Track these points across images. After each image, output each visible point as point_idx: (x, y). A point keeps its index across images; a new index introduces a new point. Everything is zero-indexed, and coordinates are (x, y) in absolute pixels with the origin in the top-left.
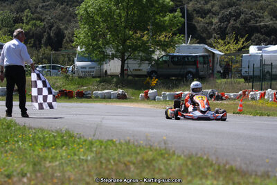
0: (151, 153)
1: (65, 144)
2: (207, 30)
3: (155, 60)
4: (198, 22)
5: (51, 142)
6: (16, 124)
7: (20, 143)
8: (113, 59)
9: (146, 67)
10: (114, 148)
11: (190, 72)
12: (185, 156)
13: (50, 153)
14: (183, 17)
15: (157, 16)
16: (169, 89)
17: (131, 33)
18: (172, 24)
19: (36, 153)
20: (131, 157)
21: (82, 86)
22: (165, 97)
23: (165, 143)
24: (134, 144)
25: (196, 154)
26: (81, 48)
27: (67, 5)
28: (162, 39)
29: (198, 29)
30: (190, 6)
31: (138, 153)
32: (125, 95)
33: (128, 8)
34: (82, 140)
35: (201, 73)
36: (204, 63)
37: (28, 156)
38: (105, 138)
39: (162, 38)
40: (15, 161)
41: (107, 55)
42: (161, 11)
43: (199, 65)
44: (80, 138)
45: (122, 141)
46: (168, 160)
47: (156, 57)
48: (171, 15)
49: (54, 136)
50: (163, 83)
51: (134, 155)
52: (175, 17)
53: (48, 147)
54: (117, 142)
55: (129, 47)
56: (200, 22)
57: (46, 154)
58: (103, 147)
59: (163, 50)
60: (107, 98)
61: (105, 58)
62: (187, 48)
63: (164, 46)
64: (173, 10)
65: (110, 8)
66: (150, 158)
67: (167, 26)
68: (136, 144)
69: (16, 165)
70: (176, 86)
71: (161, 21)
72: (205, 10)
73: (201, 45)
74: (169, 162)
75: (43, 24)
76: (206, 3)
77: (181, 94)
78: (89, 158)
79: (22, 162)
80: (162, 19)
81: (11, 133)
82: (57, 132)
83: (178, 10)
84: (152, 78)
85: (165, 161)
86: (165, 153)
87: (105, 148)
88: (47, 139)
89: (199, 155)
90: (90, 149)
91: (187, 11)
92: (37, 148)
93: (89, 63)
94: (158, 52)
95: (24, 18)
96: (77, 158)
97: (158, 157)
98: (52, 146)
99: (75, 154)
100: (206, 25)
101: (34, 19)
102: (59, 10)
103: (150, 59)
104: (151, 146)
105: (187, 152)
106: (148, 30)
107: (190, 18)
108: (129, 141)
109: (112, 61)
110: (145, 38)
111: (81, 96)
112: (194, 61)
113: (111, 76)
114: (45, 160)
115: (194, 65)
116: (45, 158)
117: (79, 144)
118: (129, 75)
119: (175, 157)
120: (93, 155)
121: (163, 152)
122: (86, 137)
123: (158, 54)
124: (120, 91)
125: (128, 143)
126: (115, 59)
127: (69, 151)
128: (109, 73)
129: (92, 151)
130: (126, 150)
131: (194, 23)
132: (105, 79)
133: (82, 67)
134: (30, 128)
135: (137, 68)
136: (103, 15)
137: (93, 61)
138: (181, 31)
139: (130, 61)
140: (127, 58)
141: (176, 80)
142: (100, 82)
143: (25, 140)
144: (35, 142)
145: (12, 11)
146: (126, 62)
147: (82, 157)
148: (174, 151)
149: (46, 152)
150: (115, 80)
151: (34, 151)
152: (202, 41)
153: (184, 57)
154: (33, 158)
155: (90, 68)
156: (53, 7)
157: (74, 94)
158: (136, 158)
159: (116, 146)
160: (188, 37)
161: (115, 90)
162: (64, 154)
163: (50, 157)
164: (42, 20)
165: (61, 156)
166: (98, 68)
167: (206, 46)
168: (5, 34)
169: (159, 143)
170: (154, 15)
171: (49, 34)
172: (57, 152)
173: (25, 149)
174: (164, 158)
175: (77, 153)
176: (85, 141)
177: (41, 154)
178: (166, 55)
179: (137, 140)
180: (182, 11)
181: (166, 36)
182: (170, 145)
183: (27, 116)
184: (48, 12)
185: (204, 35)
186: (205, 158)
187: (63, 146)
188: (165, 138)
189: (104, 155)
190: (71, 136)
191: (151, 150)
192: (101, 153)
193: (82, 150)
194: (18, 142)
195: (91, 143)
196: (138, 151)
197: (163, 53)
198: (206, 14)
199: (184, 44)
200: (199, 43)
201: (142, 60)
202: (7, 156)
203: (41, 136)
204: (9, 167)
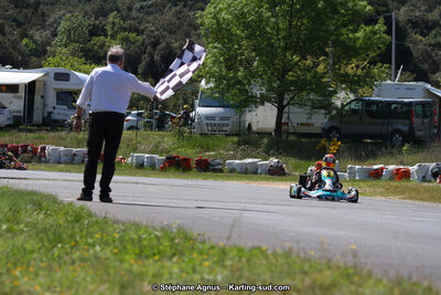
0: (328, 273)
1: (177, 252)
2: (430, 57)
3: (336, 108)
4: (415, 43)
5: (152, 248)
6: (90, 215)
7: (98, 248)
8: (263, 104)
9: (320, 120)
10: (264, 262)
11: (398, 131)
12: (389, 280)
13: (151, 267)
14: (389, 32)
15: (344, 31)
16: (359, 159)
17: (296, 58)
18: (368, 46)
19: (126, 266)
20: (293, 279)
21: (208, 150)
22: (352, 173)
23: (354, 257)
24: (298, 256)
25: (410, 278)
26: (207, 83)
27: (185, 6)
28: (350, 72)
29: (415, 55)
30: (401, 14)
31: (305, 273)
32: (282, 169)
33: (291, 14)
34: (207, 245)
35: (419, 133)
36: (425, 116)
37: (112, 272)
38: (248, 244)
39: (350, 70)
40: (89, 279)
41: (251, 97)
42: (351, 22)
43: (414, 119)
44: (203, 242)
45: (279, 250)
46: (360, 286)
47: (338, 103)
48: (368, 29)
49: (158, 238)
50: (350, 149)
51: (299, 277)
52: (375, 33)
53: (147, 257)
54: (269, 252)
55: (292, 83)
56: (419, 43)
57: (144, 269)
58: (244, 260)
59: (351, 91)
60: (249, 172)
61: (248, 101)
62: (395, 88)
63: (353, 83)
64: (371, 21)
65: (260, 15)
66: (327, 282)
67: (360, 48)
68: (302, 255)
69: (91, 287)
70: (372, 155)
71: (351, 39)
72: (427, 22)
73: (420, 83)
74: (360, 290)
75: (140, 38)
76: (431, 9)
77: (382, 169)
78: (219, 278)
79: (102, 282)
80: (351, 35)
81: (82, 231)
82: (163, 229)
83: (381, 20)
84: (330, 140)
85: (353, 288)
86: (354, 273)
87: (248, 260)
88: (145, 243)
89: (415, 278)
90: (221, 263)
91: (397, 22)
92: (127, 257)
93: (220, 110)
94: (342, 95)
95: (108, 28)
96: (197, 277)
97: (342, 281)
98: (154, 255)
99: (194, 271)
100: (429, 49)
101: (125, 30)
102: (169, 15)
103: (328, 106)
104: (329, 260)
105: (392, 274)
106: (326, 54)
107: (401, 35)
108: (290, 250)
109: (261, 107)
110: (321, 68)
111: (205, 167)
112: (406, 110)
113: (258, 134)
114: (142, 279)
115: (406, 118)
116: (141, 276)
117: (201, 253)
118: (289, 134)
119: (372, 282)
120: (226, 272)
121: (351, 271)
122: (214, 242)
123: (342, 98)
124: (273, 161)
125: (288, 253)
126: (267, 104)
127: (183, 265)
128: (254, 128)
129: (224, 267)
130: (285, 266)
131: (407, 44)
132: (248, 139)
133: (208, 117)
134: (116, 222)
135: (305, 121)
136: (247, 26)
137: (227, 107)
138: (384, 58)
139: (293, 109)
140: (288, 104)
141: (373, 144)
142: (239, 144)
143: (107, 243)
144: (125, 248)
145: (86, 14)
146: (286, 110)
147: (206, 277)
148: (370, 271)
149: (144, 266)
150: (265, 141)
151: (122, 262)
152: (421, 76)
153: (389, 104)
154: (121, 276)
155: (222, 119)
156: (160, 8)
157: (193, 164)
158: (302, 280)
159: (267, 258)
160: (397, 68)
161: (265, 159)
162: (176, 270)
163: (150, 274)
164: (139, 32)
165: (171, 274)
166: (235, 118)
167: (429, 86)
168: (73, 54)
169: (343, 255)
170: (338, 27)
171: (151, 56)
172: (163, 267)
173: (107, 259)
174: (352, 283)
175: (198, 268)
176: (212, 248)
177: (136, 268)
178: (357, 100)
179: (304, 250)
180: (388, 22)
181: (357, 67)
182: (362, 260)
183: (110, 201)
184: (150, 18)
185: (426, 66)
186: (425, 284)
187: (174, 255)
188: (354, 247)
189: (246, 274)
190: (187, 238)
191: (329, 268)
192: (240, 270)
193: (206, 264)
194: (93, 245)
195: (224, 252)
196: (306, 267)
197: (352, 97)
198: (430, 29)
199: (389, 82)
200: (416, 80)
201: (313, 107)
202: (74, 270)
203: (135, 237)
204: (77, 290)
